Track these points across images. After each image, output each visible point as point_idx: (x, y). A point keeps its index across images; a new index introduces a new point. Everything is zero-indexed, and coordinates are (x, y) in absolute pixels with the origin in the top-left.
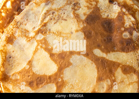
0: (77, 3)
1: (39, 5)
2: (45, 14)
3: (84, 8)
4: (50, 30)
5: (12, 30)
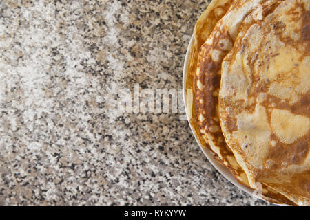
0: (277, 23)
1: (235, 58)
2: (249, 64)
3: (291, 24)
4: (268, 80)
5: (225, 112)
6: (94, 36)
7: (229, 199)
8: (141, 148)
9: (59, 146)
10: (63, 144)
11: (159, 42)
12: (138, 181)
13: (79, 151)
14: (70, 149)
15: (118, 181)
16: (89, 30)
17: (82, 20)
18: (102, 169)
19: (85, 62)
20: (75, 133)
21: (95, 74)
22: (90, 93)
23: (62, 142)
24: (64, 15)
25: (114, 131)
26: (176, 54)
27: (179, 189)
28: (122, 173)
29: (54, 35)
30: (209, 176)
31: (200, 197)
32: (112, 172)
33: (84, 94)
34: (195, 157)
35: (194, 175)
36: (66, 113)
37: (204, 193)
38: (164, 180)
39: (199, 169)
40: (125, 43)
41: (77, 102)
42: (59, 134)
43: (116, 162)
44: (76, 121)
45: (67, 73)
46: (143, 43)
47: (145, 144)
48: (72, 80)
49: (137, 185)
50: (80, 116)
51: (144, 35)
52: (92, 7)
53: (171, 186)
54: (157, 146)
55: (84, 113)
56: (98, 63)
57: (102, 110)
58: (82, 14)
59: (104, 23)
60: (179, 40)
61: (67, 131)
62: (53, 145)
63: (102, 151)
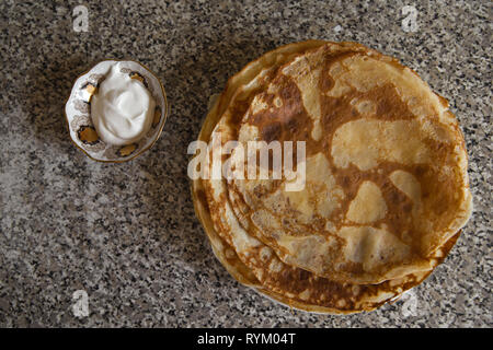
7: (214, 302)
8: (120, 251)
9: (37, 253)
10: (42, 250)
12: (118, 286)
13: (57, 257)
14: (48, 256)
15: (97, 287)
18: (81, 276)
19: (62, 165)
20: (53, 239)
21: (72, 177)
22: (68, 197)
23: (40, 248)
24: (42, 119)
25: (93, 234)
27: (161, 293)
28: (102, 279)
29: (32, 140)
30: (192, 278)
31: (183, 302)
32: (91, 278)
33: (62, 197)
34: (177, 259)
35: (176, 277)
36: (44, 218)
37: (187, 297)
38: (145, 284)
39: (181, 271)
41: (55, 206)
42: (37, 241)
43: (95, 267)
44: (54, 226)
45: (45, 177)
47: (124, 246)
48: (50, 183)
49: (117, 292)
50: (58, 220)
53: (152, 291)
54: (137, 248)
55: (62, 217)
56: (75, 165)
57: (80, 213)
62: (31, 253)
63: (81, 257)
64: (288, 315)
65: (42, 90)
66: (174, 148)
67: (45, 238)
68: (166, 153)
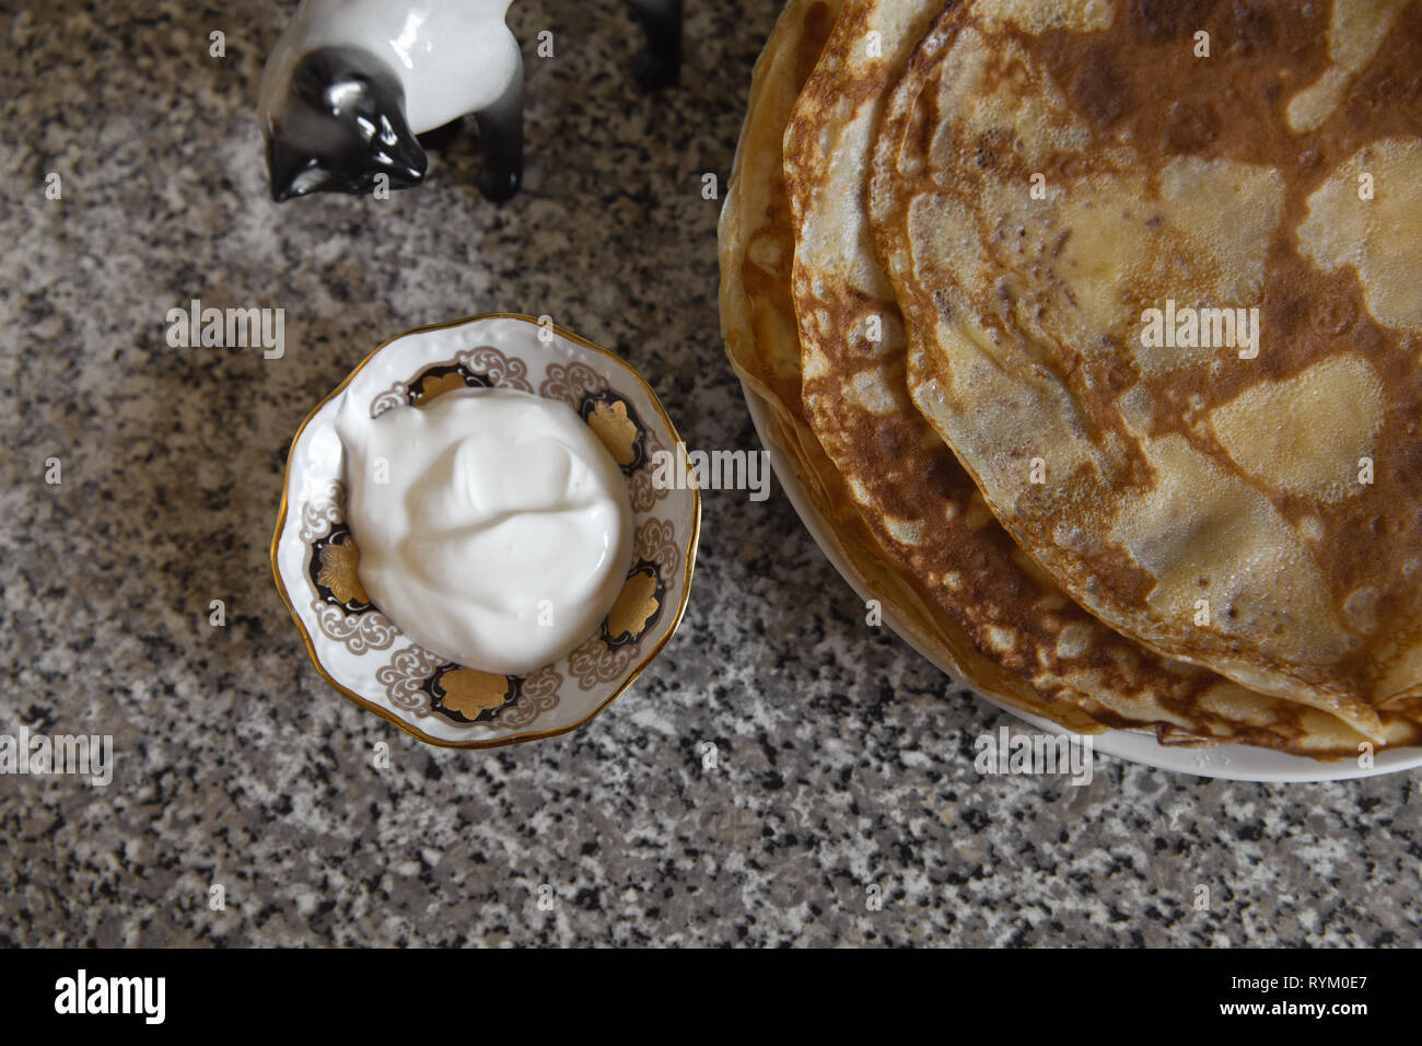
6: (190, 237)
7: (757, 850)
9: (48, 677)
10: (66, 666)
11: (437, 236)
12: (369, 799)
13: (127, 692)
14: (91, 686)
15: (286, 806)
16: (171, 216)
17: (142, 180)
18: (220, 762)
19: (153, 336)
20: (111, 618)
21: (191, 378)
22: (174, 456)
23: (59, 658)
24: (77, 168)
26: (507, 275)
27: (541, 822)
28: (305, 771)
29: (35, 247)
30: (667, 758)
31: (633, 853)
32: (262, 770)
33: (149, 458)
35: (601, 757)
36: (77, 540)
37: (650, 833)
38: (479, 787)
39: (622, 730)
40: (307, 253)
41: (123, 495)
42: (50, 629)
43: (279, 727)
44: (118, 570)
45: (83, 384)
46: (377, 243)
48: (104, 408)
49: (367, 821)
50: (134, 547)
51: (381, 216)
52: (179, 131)
53: (508, 814)
55: (148, 535)
57: (220, 517)
58: (142, 159)
59: (227, 185)
60: (515, 220)
61: (81, 614)
62: (25, 676)
63: (222, 686)
64: (1059, 894)
65: (77, 64)
66: (583, 262)
67: (81, 619)
68: (554, 281)
